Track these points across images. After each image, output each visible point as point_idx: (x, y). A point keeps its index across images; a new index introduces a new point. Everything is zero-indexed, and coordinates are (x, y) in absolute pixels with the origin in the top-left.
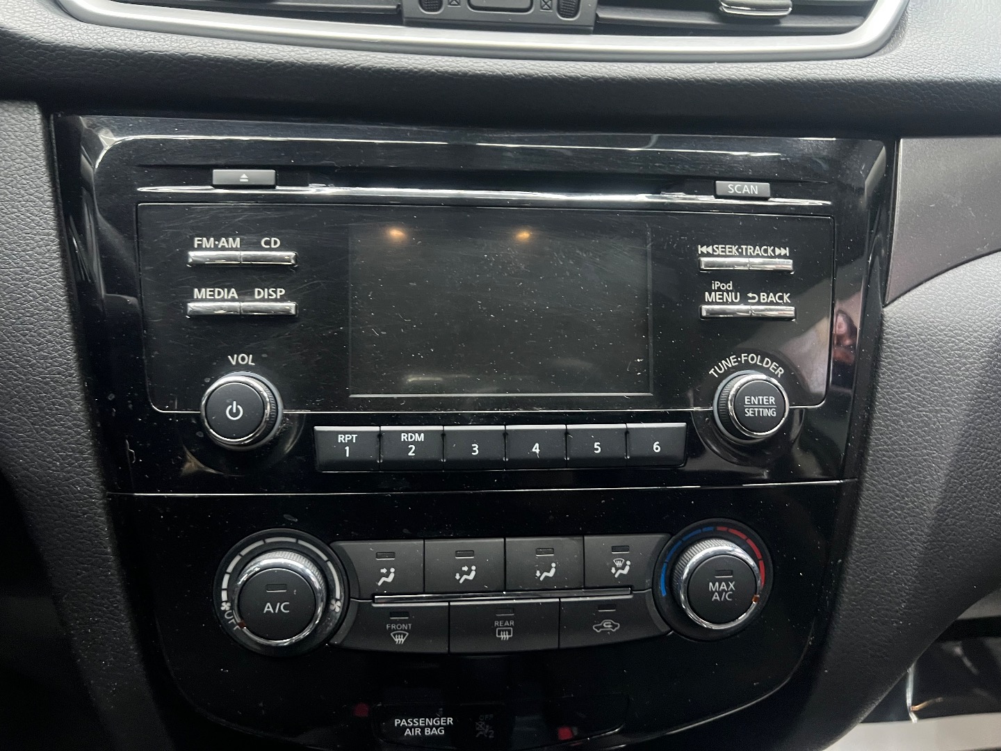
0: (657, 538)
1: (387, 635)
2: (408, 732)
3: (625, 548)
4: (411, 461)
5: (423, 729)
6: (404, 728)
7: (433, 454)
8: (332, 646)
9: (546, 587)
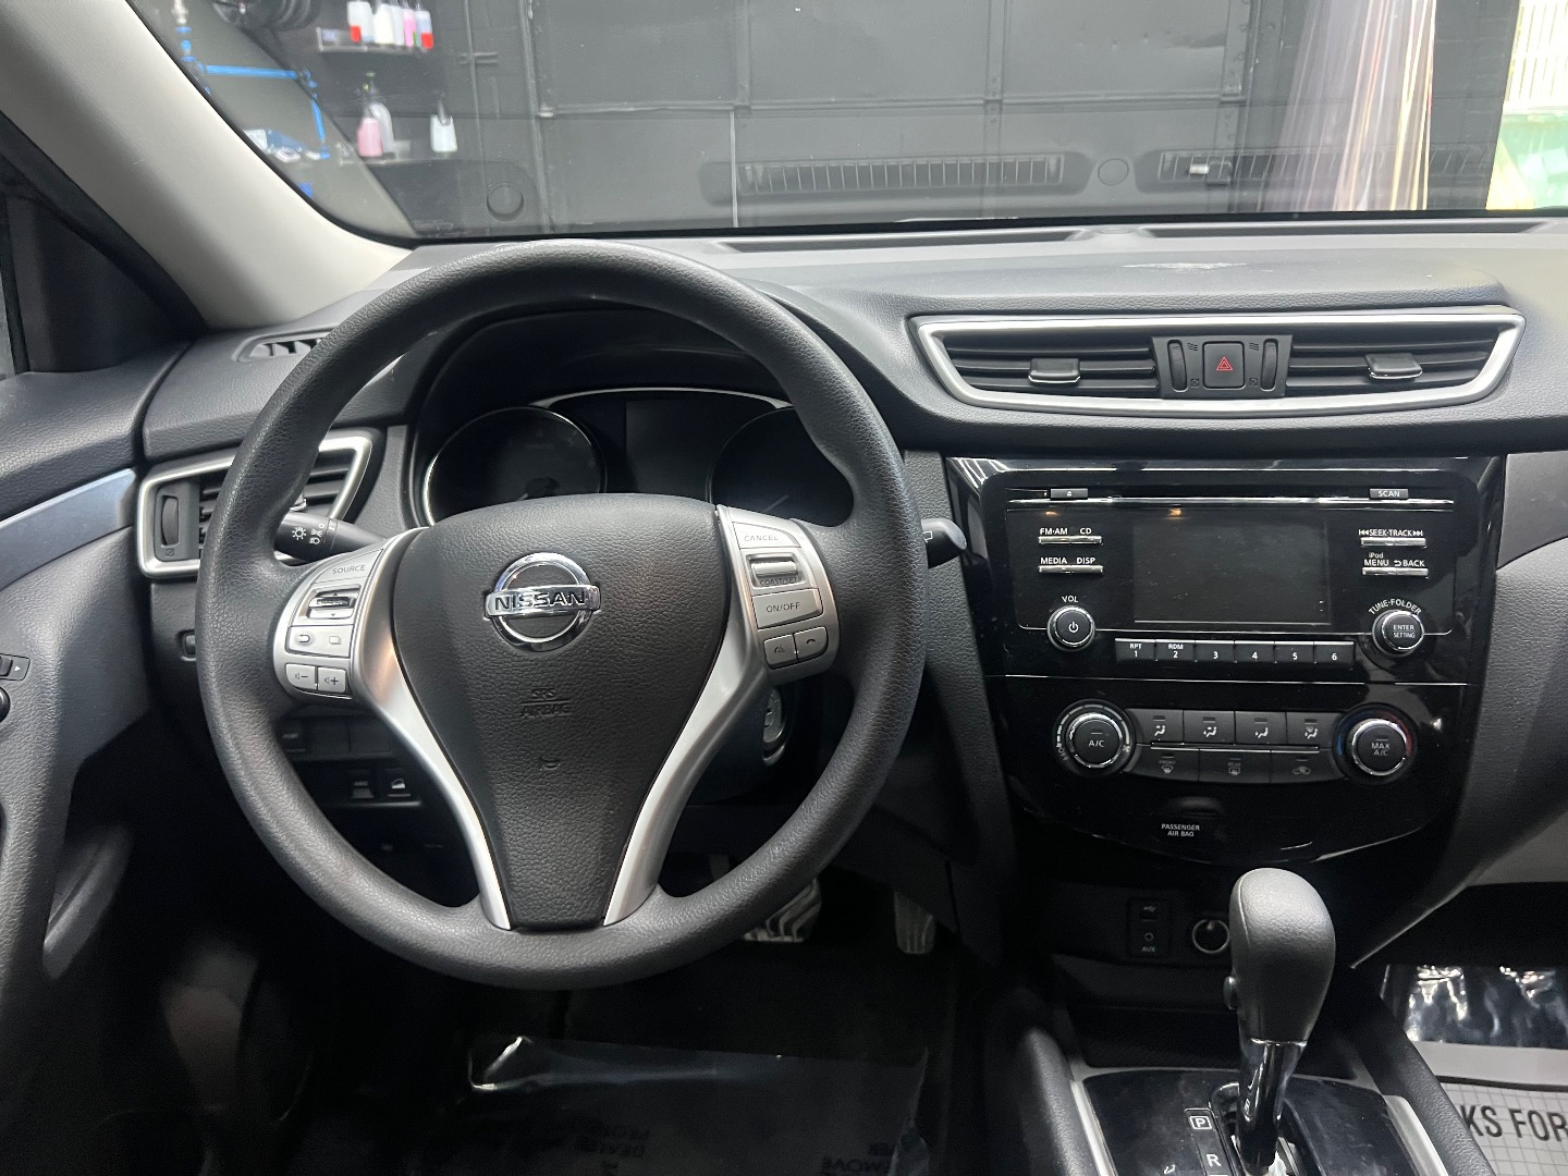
0: (1336, 715)
1: (1159, 767)
2: (1170, 833)
3: (1314, 721)
4: (1176, 661)
5: (1180, 832)
6: (1168, 830)
7: (1188, 657)
8: (1125, 773)
9: (1262, 744)
